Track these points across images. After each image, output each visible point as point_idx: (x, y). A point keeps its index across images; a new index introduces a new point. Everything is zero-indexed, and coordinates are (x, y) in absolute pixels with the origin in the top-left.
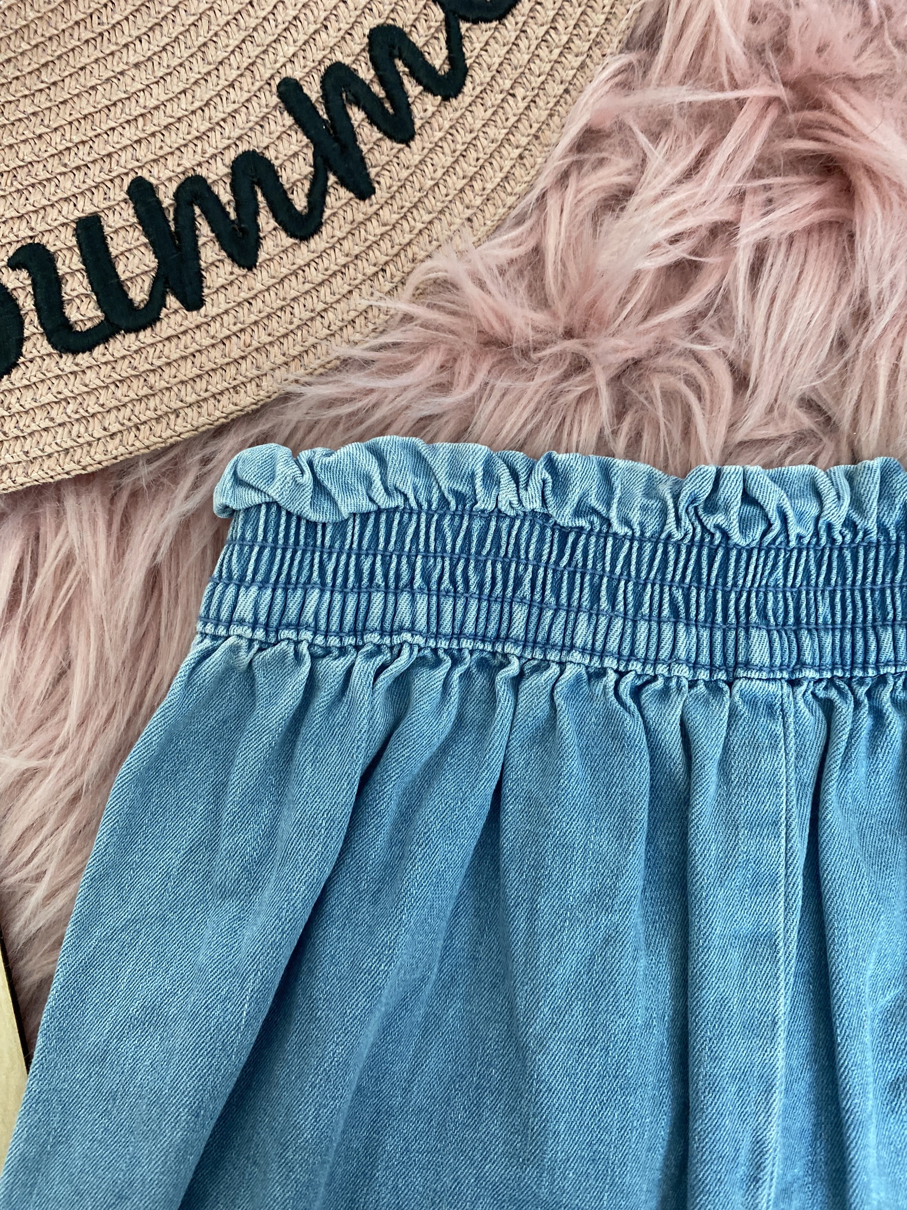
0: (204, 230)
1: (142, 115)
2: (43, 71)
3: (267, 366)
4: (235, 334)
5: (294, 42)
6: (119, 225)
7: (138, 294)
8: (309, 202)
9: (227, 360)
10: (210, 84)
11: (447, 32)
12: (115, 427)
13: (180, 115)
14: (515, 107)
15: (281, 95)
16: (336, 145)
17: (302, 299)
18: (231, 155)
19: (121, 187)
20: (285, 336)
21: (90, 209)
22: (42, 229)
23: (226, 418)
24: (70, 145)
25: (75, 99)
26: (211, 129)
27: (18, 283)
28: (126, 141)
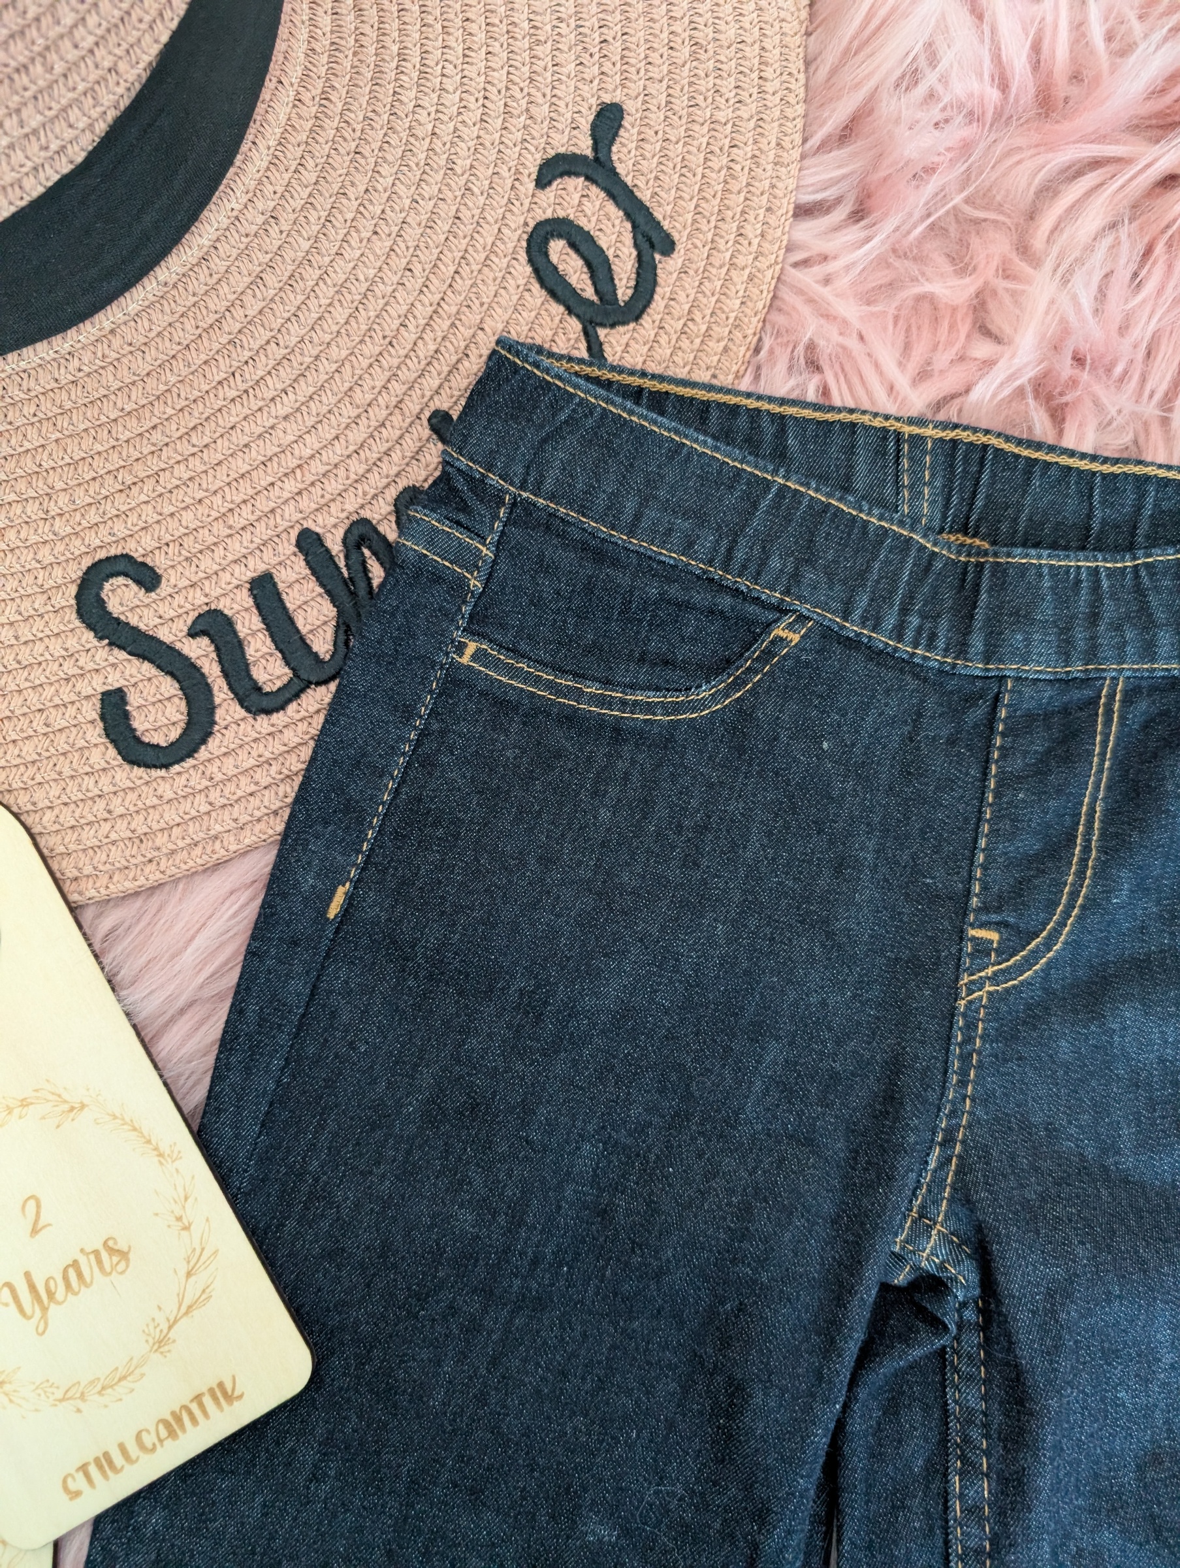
1: (299, 466)
2: (193, 434)
5: (439, 374)
6: (293, 579)
7: (322, 645)
10: (361, 427)
11: (588, 342)
13: (336, 461)
15: (434, 429)
18: (392, 493)
19: (288, 541)
21: (262, 568)
22: (216, 594)
24: (232, 506)
25: (230, 459)
26: (368, 471)
27: (200, 651)
28: (286, 495)
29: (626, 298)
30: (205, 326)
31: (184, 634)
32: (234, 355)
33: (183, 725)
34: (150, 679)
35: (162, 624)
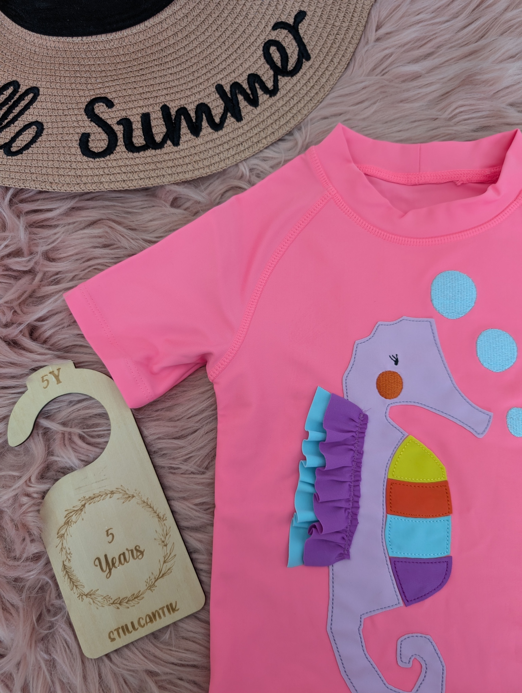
0: (184, 124)
1: (170, 88)
2: (140, 71)
3: (196, 167)
4: (188, 156)
5: (223, 74)
6: (156, 117)
7: (158, 139)
8: (220, 120)
9: (184, 163)
10: (193, 83)
11: (274, 78)
12: (142, 176)
13: (182, 89)
14: (292, 103)
15: (216, 89)
16: (232, 105)
17: (212, 149)
18: (197, 103)
19: (159, 106)
20: (205, 159)
21: (147, 111)
22: (130, 114)
23: (180, 180)
24: (144, 92)
25: (149, 80)
26: (192, 95)
27: (119, 130)
28: (163, 94)
29: (290, 70)
30: (155, 43)
31: (115, 123)
32: (161, 53)
33: (104, 148)
34: (99, 133)
35: (109, 119)
